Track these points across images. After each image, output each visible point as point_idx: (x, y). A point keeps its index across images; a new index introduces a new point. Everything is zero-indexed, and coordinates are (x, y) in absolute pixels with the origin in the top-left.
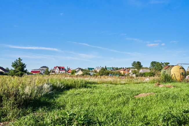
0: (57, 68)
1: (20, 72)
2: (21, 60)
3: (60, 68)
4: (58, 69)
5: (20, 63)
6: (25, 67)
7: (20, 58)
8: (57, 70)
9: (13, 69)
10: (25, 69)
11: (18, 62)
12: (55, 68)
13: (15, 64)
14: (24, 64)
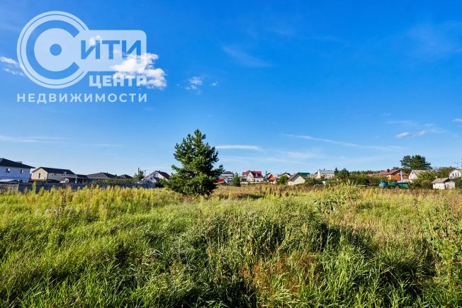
0: (251, 174)
1: (201, 177)
2: (204, 137)
3: (254, 173)
4: (252, 176)
5: (198, 146)
6: (215, 159)
7: (198, 131)
8: (250, 178)
9: (180, 165)
10: (215, 166)
11: (193, 142)
12: (248, 173)
13: (184, 149)
14: (213, 148)
